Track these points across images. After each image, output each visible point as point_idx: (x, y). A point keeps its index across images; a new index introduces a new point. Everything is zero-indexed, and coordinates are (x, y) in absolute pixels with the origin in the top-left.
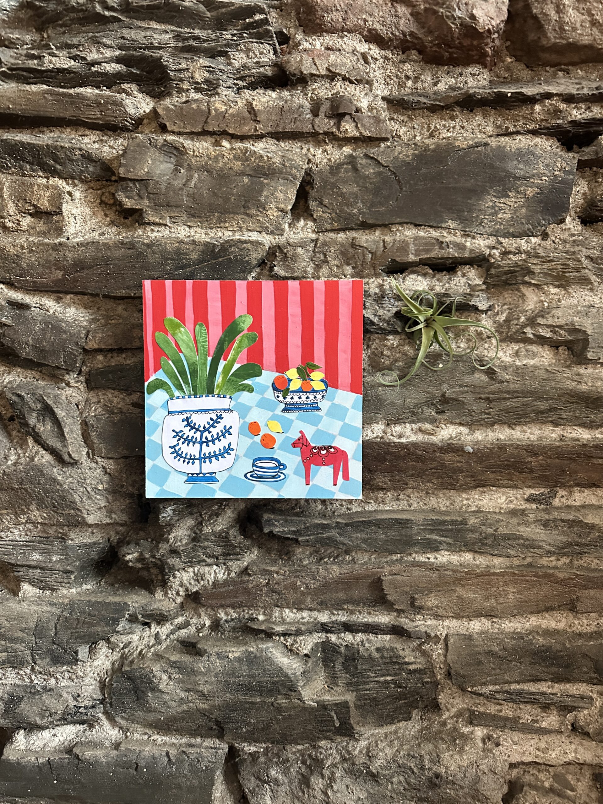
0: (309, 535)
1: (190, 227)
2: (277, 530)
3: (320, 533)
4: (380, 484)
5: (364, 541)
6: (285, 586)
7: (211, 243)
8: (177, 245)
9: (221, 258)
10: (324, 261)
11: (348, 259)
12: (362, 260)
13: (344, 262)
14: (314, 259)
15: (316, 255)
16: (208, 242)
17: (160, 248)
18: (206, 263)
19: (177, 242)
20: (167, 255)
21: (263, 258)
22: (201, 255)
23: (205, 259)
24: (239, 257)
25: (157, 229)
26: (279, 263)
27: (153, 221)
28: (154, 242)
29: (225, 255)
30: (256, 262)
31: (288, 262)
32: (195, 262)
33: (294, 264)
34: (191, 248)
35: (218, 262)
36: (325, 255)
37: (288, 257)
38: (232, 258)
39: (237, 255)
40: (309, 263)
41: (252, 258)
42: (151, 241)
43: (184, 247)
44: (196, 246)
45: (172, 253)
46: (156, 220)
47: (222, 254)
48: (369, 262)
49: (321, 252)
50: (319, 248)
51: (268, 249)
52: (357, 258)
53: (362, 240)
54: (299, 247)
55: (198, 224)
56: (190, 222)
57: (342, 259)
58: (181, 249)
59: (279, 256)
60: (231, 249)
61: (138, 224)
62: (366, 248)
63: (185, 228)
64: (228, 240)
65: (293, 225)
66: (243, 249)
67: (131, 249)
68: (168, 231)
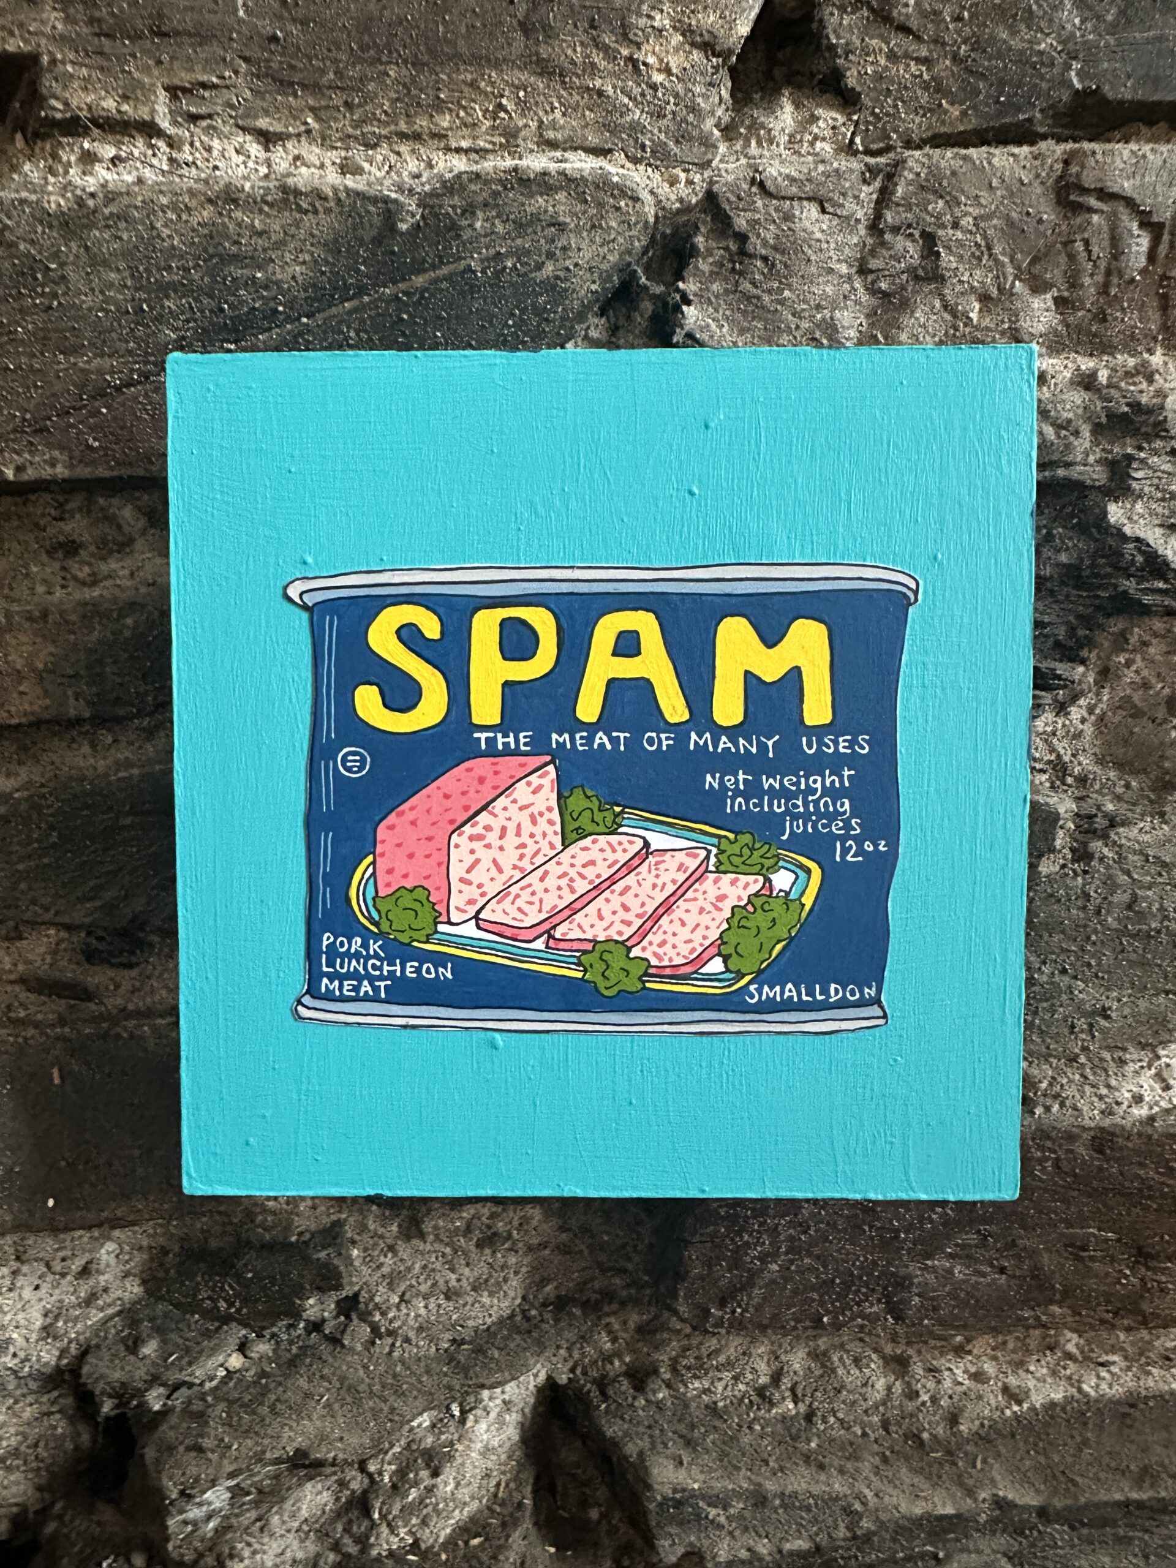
1: (267, 139)
7: (375, 200)
8: (205, 213)
9: (420, 271)
10: (921, 272)
11: (1035, 260)
12: (1103, 264)
13: (1016, 277)
14: (874, 264)
15: (883, 244)
16: (358, 194)
17: (125, 236)
18: (347, 300)
19: (210, 201)
20: (159, 270)
21: (629, 264)
22: (327, 263)
23: (345, 283)
24: (509, 264)
25: (109, 151)
26: (707, 289)
27: (90, 108)
28: (91, 203)
29: (441, 258)
30: (594, 287)
31: (753, 283)
32: (295, 297)
33: (780, 291)
34: (277, 228)
35: (405, 293)
36: (929, 240)
37: (750, 256)
38: (474, 272)
39: (499, 253)
40: (847, 286)
41: (576, 265)
42: (80, 202)
43: (239, 225)
44: (298, 216)
45: (182, 257)
46: (104, 104)
47: (427, 252)
48: (1141, 272)
49: (910, 226)
50: (902, 209)
51: (652, 219)
52: (1083, 255)
53: (1118, 159)
54: (805, 203)
55: (306, 124)
56: (267, 113)
57: (1006, 260)
58: (227, 237)
59: (707, 249)
60: (470, 225)
61: (25, 136)
62: (1129, 201)
63: (246, 146)
64: (458, 176)
65: (748, 128)
66: (530, 223)
68: (165, 161)
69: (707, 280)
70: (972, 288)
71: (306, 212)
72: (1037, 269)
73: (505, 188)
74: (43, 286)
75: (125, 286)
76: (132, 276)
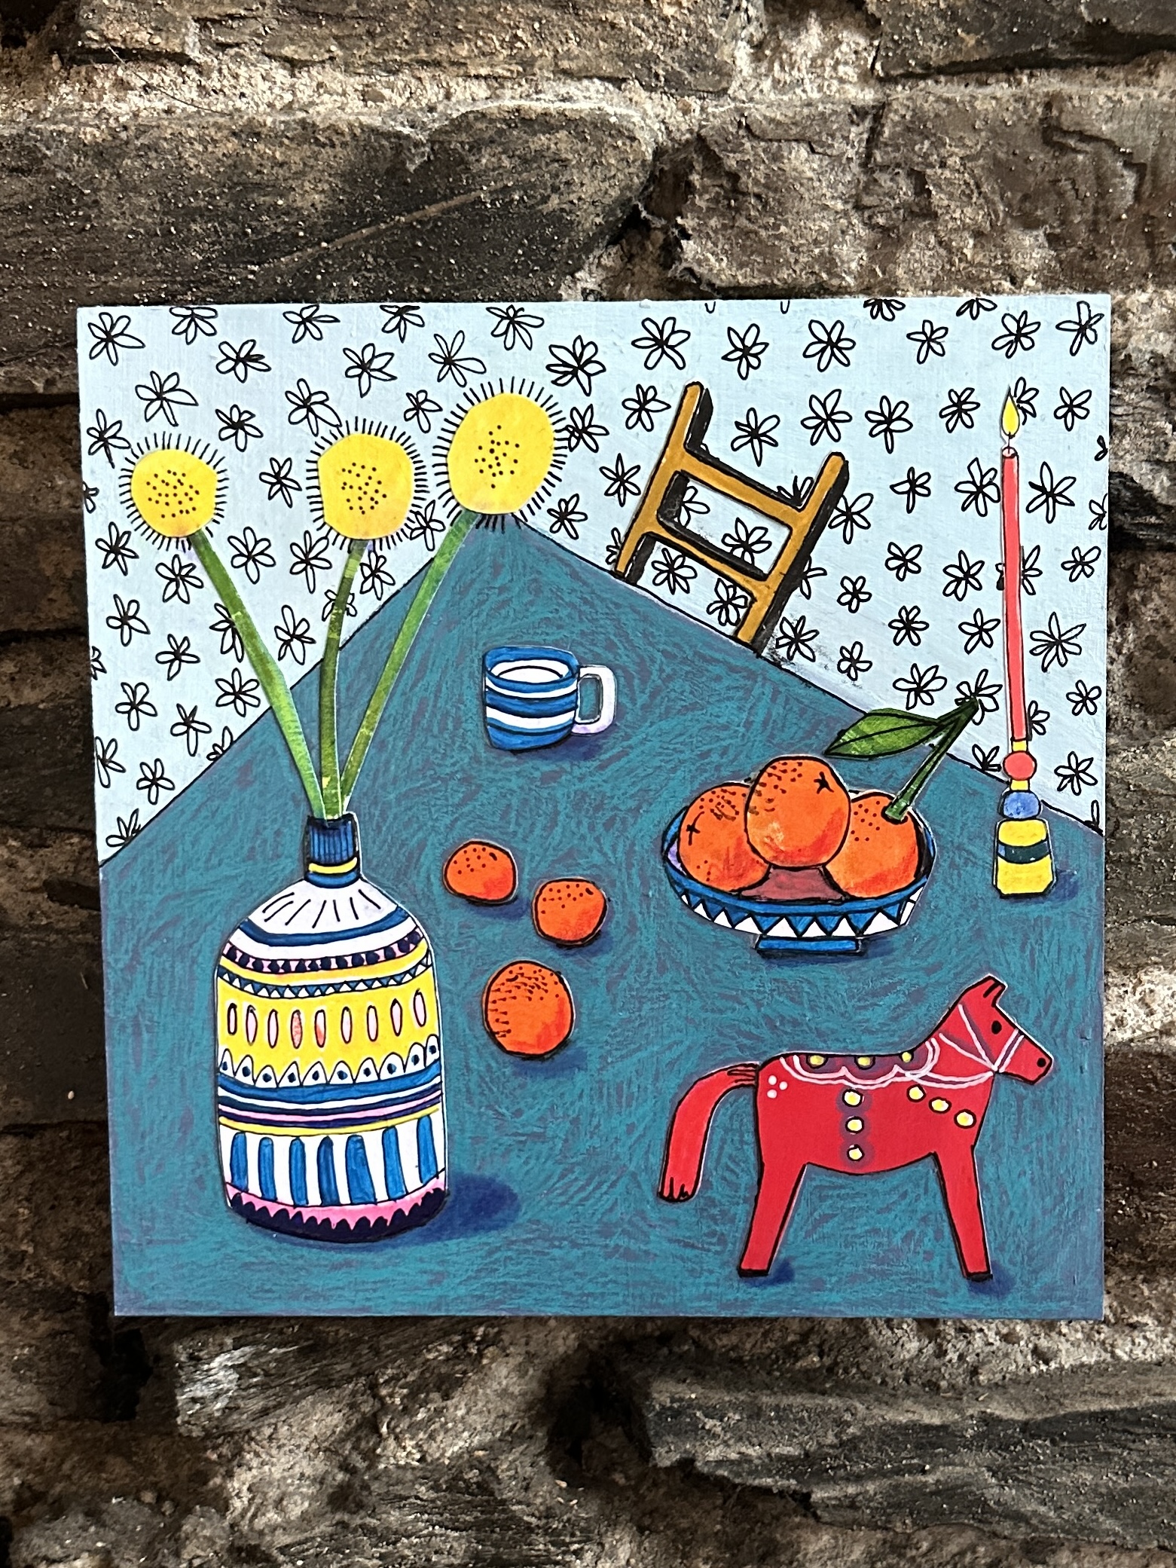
0: (858, 1478)
1: (292, 65)
2: (713, 1454)
3: (911, 1470)
5: (1112, 1502)
7: (388, 136)
8: (230, 145)
9: (434, 202)
10: (916, 209)
11: (1026, 197)
12: (1091, 203)
13: (1007, 214)
14: (867, 200)
15: (875, 181)
16: (373, 130)
17: (155, 165)
18: (364, 227)
19: (235, 135)
20: (186, 196)
21: (630, 199)
22: (344, 192)
23: (362, 211)
24: (517, 197)
25: (141, 79)
26: (705, 224)
27: (124, 41)
29: (452, 190)
30: (598, 220)
31: (749, 218)
32: (315, 223)
33: (776, 227)
34: (297, 160)
35: (419, 222)
36: (919, 179)
37: (745, 194)
38: (484, 203)
39: (506, 186)
40: (844, 222)
41: (580, 199)
42: (114, 134)
43: (261, 156)
44: (316, 149)
45: (208, 185)
46: (137, 36)
47: (438, 183)
48: (1127, 212)
49: (898, 165)
50: (890, 149)
51: (649, 157)
52: (1070, 194)
53: (1093, 104)
54: (794, 144)
55: (329, 51)
56: (292, 41)
57: (997, 198)
58: (250, 167)
59: (703, 186)
60: (478, 161)
61: (61, 58)
62: (1109, 143)
63: (272, 73)
64: (465, 115)
65: (773, 50)
66: (535, 159)
67: (23, 172)
68: (194, 88)
69: (704, 215)
70: (964, 223)
71: (324, 146)
72: (1027, 206)
73: (510, 126)
74: (77, 209)
75: (154, 210)
76: (161, 201)
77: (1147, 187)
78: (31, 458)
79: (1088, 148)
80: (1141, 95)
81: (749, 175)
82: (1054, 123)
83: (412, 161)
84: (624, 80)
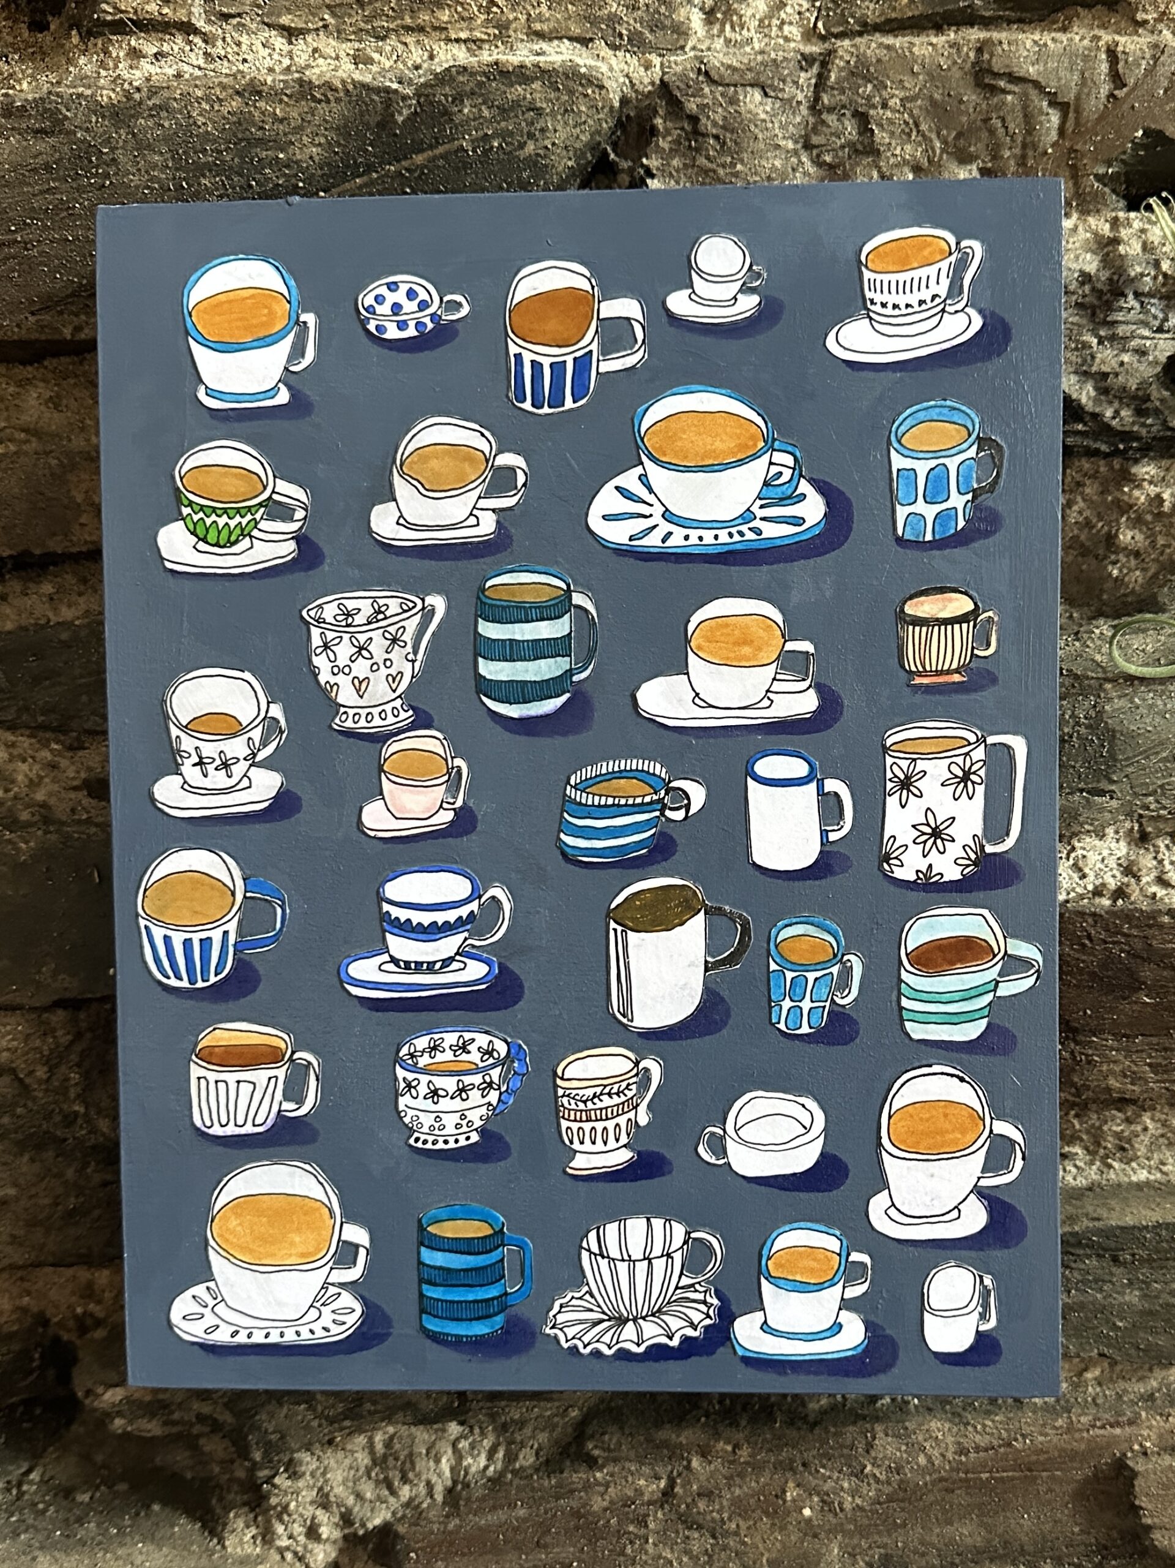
1: (290, 33)
4: (1112, 1082)
6: (736, 1502)
7: (378, 90)
8: (234, 104)
9: (421, 151)
10: (860, 147)
11: (959, 135)
12: (1019, 139)
13: (943, 151)
14: (815, 140)
15: (823, 122)
16: (365, 86)
17: (166, 124)
18: (358, 176)
19: (238, 93)
20: (195, 152)
21: (599, 143)
22: (339, 145)
23: (355, 162)
24: (496, 144)
25: (151, 49)
26: (668, 164)
27: (136, 12)
28: (137, 96)
29: (436, 139)
30: (570, 163)
31: (708, 158)
32: (314, 174)
33: (733, 165)
34: (296, 115)
35: (407, 170)
36: (862, 119)
37: (704, 135)
38: (467, 151)
39: (486, 134)
40: (794, 160)
41: (554, 144)
42: (128, 96)
43: (263, 113)
44: (313, 105)
45: (215, 141)
46: (148, 8)
47: (425, 134)
48: (1052, 146)
49: (844, 107)
50: (836, 92)
51: (617, 104)
52: (1001, 131)
53: (1021, 48)
54: (748, 89)
55: (323, 19)
56: (289, 11)
57: (933, 136)
58: (254, 125)
59: (666, 129)
60: (460, 111)
61: (80, 34)
62: (1036, 84)
63: (272, 41)
64: (448, 70)
65: (724, 13)
66: (512, 108)
67: (46, 133)
68: (201, 56)
69: (667, 156)
70: (904, 160)
71: (319, 101)
72: (962, 142)
73: (489, 79)
74: (97, 167)
75: (167, 167)
76: (173, 158)
77: (1070, 125)
78: (64, 402)
79: (1017, 89)
80: (1065, 40)
81: (708, 117)
82: (985, 66)
83: (400, 113)
84: (591, 40)
